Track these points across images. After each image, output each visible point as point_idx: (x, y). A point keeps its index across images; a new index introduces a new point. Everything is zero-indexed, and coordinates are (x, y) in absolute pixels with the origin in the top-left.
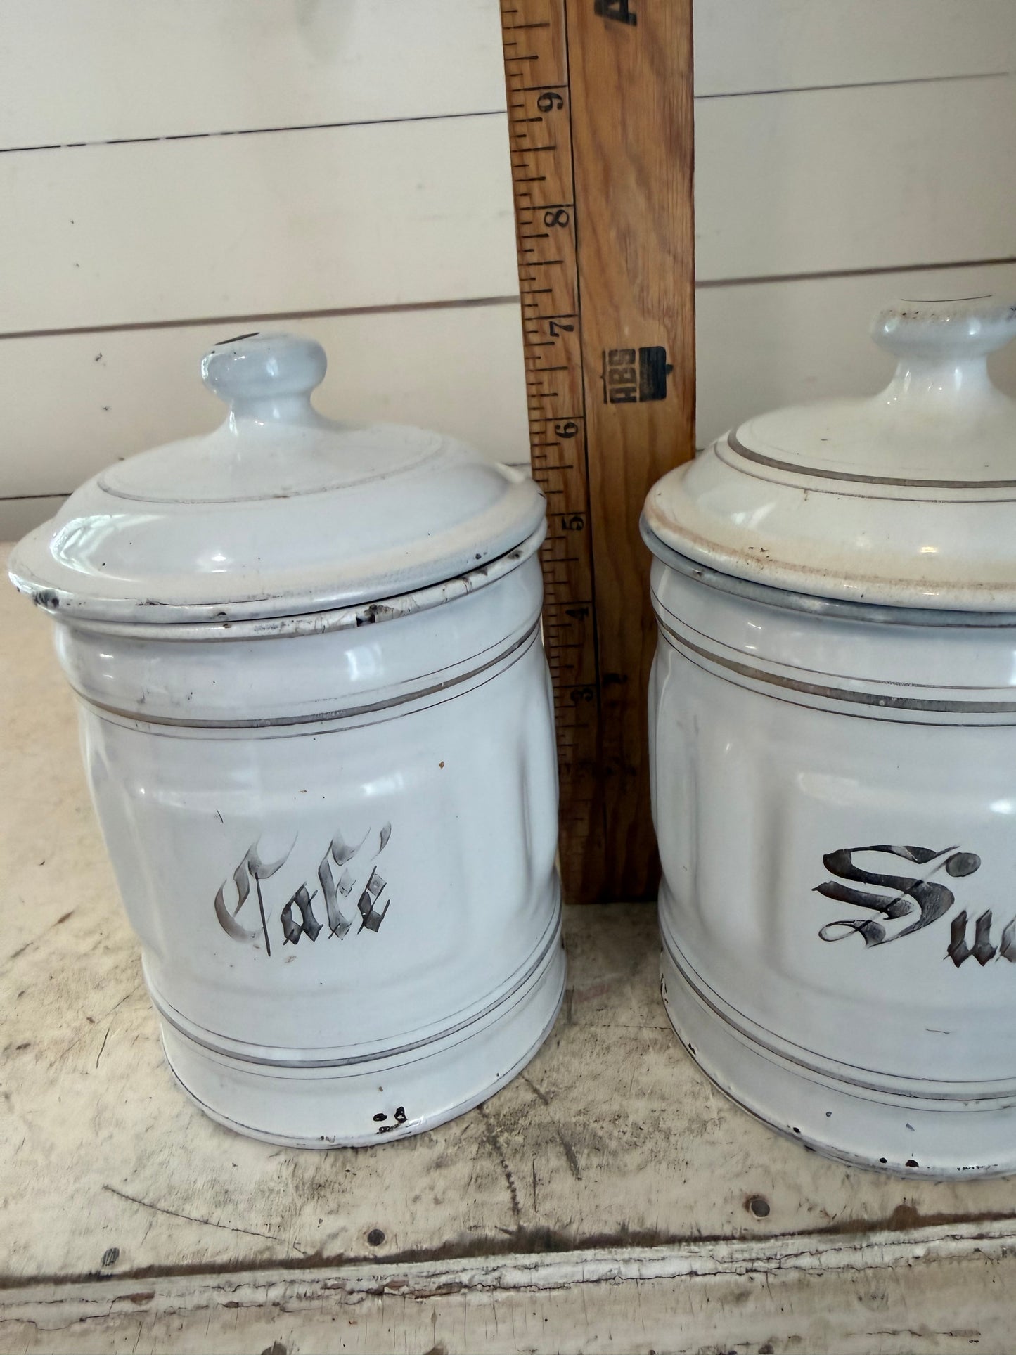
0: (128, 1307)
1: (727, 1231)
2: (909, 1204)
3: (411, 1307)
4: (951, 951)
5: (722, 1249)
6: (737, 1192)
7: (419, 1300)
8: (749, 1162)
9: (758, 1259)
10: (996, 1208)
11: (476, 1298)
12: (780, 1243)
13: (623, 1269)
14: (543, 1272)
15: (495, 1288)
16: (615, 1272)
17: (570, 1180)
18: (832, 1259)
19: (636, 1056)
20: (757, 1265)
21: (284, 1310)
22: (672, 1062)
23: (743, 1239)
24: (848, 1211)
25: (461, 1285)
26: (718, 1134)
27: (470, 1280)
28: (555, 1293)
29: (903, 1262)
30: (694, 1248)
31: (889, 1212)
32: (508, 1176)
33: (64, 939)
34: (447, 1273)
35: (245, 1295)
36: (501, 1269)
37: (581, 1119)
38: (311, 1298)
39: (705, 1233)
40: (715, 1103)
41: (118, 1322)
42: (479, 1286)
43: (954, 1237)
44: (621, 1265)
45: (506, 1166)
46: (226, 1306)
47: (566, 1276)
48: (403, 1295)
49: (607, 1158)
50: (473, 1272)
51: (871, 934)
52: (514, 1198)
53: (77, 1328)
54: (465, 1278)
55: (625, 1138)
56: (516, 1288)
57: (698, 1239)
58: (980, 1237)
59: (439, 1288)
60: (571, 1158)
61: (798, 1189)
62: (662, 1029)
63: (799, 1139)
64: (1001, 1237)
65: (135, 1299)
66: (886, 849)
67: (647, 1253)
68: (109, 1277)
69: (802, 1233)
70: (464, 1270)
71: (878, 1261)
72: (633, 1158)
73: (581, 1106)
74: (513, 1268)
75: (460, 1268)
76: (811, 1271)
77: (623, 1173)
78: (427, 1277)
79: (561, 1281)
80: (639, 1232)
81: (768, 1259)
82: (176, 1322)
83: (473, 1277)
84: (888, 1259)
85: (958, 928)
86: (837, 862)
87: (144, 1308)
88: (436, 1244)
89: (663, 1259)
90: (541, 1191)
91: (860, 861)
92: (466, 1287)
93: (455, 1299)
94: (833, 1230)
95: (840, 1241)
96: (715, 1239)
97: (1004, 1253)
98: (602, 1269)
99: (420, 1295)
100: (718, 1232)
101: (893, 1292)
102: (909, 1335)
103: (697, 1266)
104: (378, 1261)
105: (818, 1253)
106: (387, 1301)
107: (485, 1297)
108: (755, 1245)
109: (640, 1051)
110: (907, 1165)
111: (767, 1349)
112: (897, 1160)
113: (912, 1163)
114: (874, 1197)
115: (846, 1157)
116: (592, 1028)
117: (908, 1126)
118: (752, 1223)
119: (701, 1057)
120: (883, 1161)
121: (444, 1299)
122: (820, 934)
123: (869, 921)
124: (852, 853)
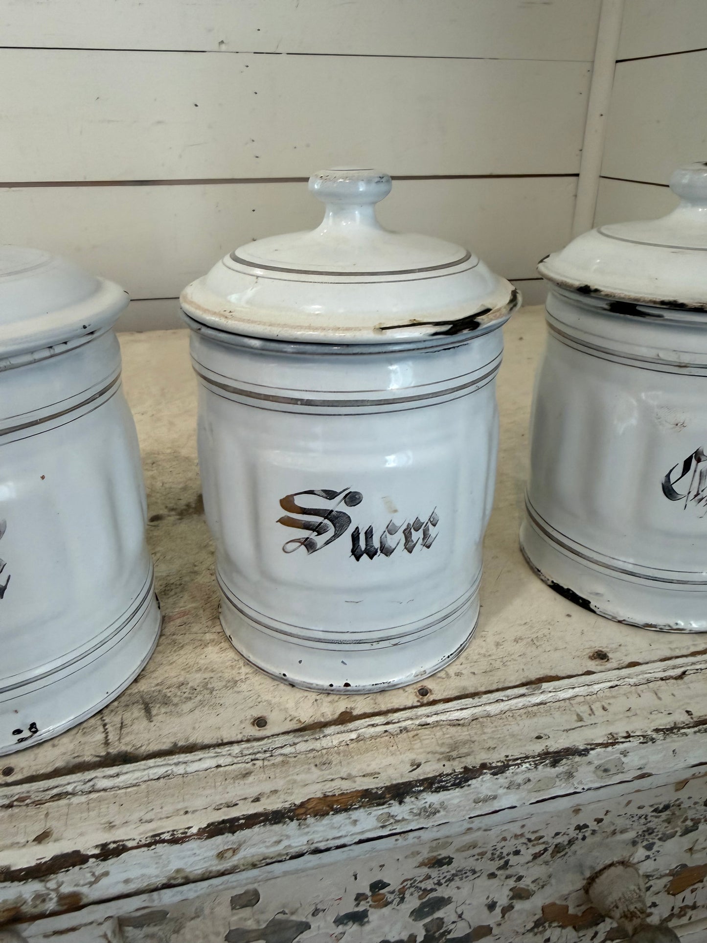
1: (239, 737)
2: (348, 710)
3: (32, 811)
4: (353, 552)
5: (236, 749)
6: (249, 717)
7: (38, 806)
8: (259, 700)
9: (259, 752)
10: (396, 706)
11: (75, 800)
12: (270, 741)
13: (174, 770)
14: (122, 778)
15: (90, 792)
16: (169, 772)
17: (145, 722)
18: (302, 747)
19: (198, 650)
20: (258, 756)
22: (222, 650)
23: (248, 741)
24: (313, 718)
25: (67, 793)
26: (243, 687)
27: (74, 789)
28: (129, 790)
29: (343, 743)
30: (218, 750)
31: (336, 716)
32: (105, 725)
34: (56, 787)
36: (94, 780)
37: (158, 688)
39: (225, 741)
40: (245, 670)
42: (80, 793)
43: (373, 725)
44: (173, 767)
45: (104, 720)
47: (137, 779)
48: (27, 805)
49: (171, 708)
50: (75, 785)
51: (310, 545)
52: (106, 737)
54: (70, 788)
55: (185, 695)
56: (105, 790)
57: (222, 744)
58: (387, 723)
59: (52, 797)
60: (147, 710)
61: (286, 710)
62: (219, 633)
63: (286, 680)
64: (398, 722)
66: (311, 492)
67: (189, 757)
69: (284, 733)
70: (69, 784)
71: (330, 744)
72: (190, 705)
73: (159, 681)
74: (102, 778)
75: (66, 782)
76: (290, 756)
77: (180, 715)
78: (44, 791)
79: (135, 782)
80: (185, 746)
81: (265, 751)
83: (76, 787)
84: (335, 743)
85: (355, 537)
86: (287, 503)
88: (50, 769)
89: (200, 760)
90: (124, 731)
91: (302, 501)
92: (71, 794)
93: (63, 802)
94: (302, 729)
95: (307, 735)
96: (231, 743)
97: (401, 731)
98: (161, 771)
99: (39, 803)
100: (233, 740)
101: (335, 759)
102: (340, 780)
103: (221, 761)
104: (7, 785)
105: (295, 744)
106: (16, 810)
107: (83, 799)
108: (255, 744)
109: (202, 647)
110: (344, 686)
111: (257, 800)
112: (339, 684)
113: (347, 685)
114: (330, 709)
115: (311, 686)
116: (174, 637)
117: (342, 662)
118: (255, 732)
119: (235, 642)
120: (331, 685)
121: (55, 803)
122: (283, 550)
123: (308, 538)
124: (295, 497)
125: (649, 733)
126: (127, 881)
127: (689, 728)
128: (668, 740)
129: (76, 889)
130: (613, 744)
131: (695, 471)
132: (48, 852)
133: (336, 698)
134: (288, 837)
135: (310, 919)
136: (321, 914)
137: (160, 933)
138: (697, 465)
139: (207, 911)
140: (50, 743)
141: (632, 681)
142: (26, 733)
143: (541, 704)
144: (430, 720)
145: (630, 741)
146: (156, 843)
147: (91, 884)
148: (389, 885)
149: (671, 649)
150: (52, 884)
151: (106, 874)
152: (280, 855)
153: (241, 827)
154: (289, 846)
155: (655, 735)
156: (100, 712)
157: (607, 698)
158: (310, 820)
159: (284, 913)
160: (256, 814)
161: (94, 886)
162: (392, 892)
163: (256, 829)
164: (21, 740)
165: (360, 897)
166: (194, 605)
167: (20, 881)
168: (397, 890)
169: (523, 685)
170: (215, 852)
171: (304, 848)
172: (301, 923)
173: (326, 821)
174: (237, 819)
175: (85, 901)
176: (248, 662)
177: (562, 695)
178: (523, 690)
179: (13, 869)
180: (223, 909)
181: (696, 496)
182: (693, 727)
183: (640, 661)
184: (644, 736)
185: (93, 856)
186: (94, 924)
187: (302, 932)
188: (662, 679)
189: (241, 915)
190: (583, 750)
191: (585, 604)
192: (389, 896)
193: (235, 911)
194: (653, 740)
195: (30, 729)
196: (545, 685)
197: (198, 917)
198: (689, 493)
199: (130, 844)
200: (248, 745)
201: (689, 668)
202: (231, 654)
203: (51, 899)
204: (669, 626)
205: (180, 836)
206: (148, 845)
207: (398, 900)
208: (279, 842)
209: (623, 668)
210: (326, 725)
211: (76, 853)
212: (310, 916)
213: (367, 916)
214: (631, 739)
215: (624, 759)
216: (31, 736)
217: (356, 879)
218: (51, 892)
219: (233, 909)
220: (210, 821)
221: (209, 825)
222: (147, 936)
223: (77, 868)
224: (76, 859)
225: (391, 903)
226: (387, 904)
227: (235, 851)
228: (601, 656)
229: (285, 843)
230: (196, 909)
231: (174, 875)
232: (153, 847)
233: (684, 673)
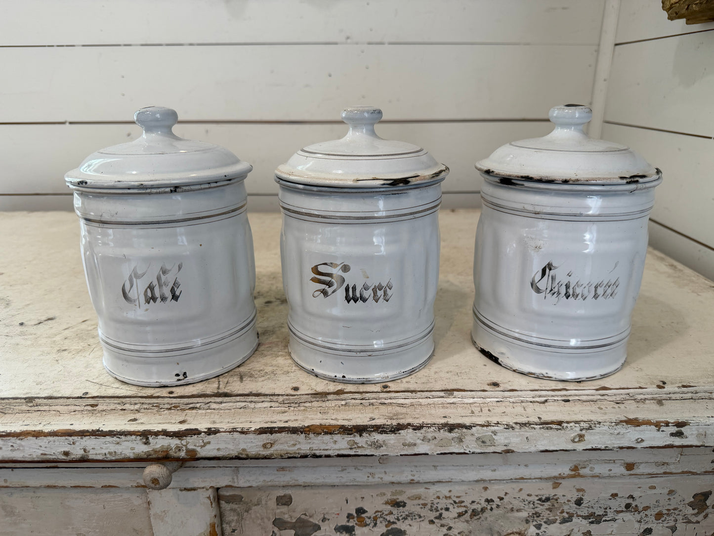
0: (90, 408)
1: (283, 393)
2: (342, 389)
3: (180, 413)
4: (346, 298)
5: (280, 399)
6: (290, 386)
7: (183, 411)
8: (298, 380)
9: (292, 403)
10: (369, 391)
11: (200, 411)
12: (299, 397)
13: (249, 405)
14: (223, 405)
15: (207, 409)
16: (246, 405)
17: (239, 383)
18: (315, 404)
19: (273, 358)
20: (292, 405)
21: (139, 412)
22: (286, 359)
23: (287, 395)
24: (323, 390)
25: (196, 408)
26: (292, 374)
27: (200, 406)
28: (226, 411)
29: (338, 406)
30: (272, 398)
31: (335, 391)
32: (219, 382)
33: (84, 326)
34: (192, 403)
35: (127, 406)
36: (210, 404)
37: (249, 370)
38: (148, 409)
39: (276, 393)
40: (294, 368)
41: (86, 412)
42: (202, 408)
43: (354, 399)
44: (248, 403)
45: (219, 379)
46: (121, 410)
47: (230, 406)
48: (178, 410)
49: (253, 379)
50: (201, 404)
51: (325, 293)
52: (219, 386)
53: (73, 413)
54: (198, 405)
55: (262, 375)
56: (214, 409)
57: (274, 395)
58: (362, 399)
59: (190, 408)
60: (241, 378)
61: (310, 386)
62: (286, 352)
63: (313, 373)
64: (369, 399)
65: (92, 406)
66: (325, 264)
67: (257, 399)
68: (84, 398)
69: (307, 394)
70: (198, 403)
71: (330, 405)
72: (262, 379)
73: (250, 368)
74: (214, 403)
75: (196, 402)
76: (308, 407)
77: (256, 382)
78: (186, 404)
79: (229, 408)
80: (255, 393)
81: (295, 404)
82: (104, 413)
84: (333, 405)
85: (347, 290)
86: (315, 270)
87: (94, 409)
88: (190, 394)
90: (228, 385)
91: (322, 269)
92: (198, 408)
93: (194, 411)
94: (316, 394)
95: (319, 398)
96: (278, 395)
97: (370, 405)
98: (242, 404)
101: (331, 411)
102: (331, 419)
103: (272, 404)
104: (170, 397)
105: (312, 402)
106: (173, 411)
107: (204, 411)
108: (291, 397)
109: (276, 357)
110: (342, 377)
111: (287, 422)
112: (339, 376)
113: (344, 377)
114: (333, 387)
115: (325, 376)
117: (342, 363)
118: (293, 392)
119: (292, 355)
120: (336, 376)
121: (191, 411)
122: (313, 295)
123: (324, 289)
124: (319, 266)
125: (511, 424)
126: (218, 449)
127: (536, 425)
128: (523, 429)
129: (194, 447)
130: (487, 426)
131: (549, 276)
132: (183, 427)
133: (338, 384)
134: (299, 443)
135: (321, 523)
136: (327, 522)
137: (239, 510)
138: (549, 272)
139: (263, 502)
140: (192, 385)
141: (511, 400)
142: (181, 377)
143: (453, 403)
144: (386, 401)
145: (498, 426)
146: (233, 431)
147: (202, 447)
148: (367, 512)
149: (540, 386)
150: (184, 442)
151: (209, 443)
152: (295, 453)
153: (276, 432)
154: (300, 449)
155: (514, 425)
156: (218, 376)
157: (493, 406)
158: (311, 435)
159: (305, 514)
160: (284, 427)
161: (203, 448)
162: (369, 518)
163: (283, 434)
164: (179, 380)
165: (350, 516)
166: (277, 340)
167: (170, 436)
168: (372, 517)
169: (442, 391)
170: (262, 443)
171: (308, 451)
172: (316, 525)
173: (320, 437)
174: (275, 428)
175: (198, 456)
176: (297, 365)
177: (466, 401)
178: (442, 394)
179: (168, 431)
180: (272, 503)
181: (551, 291)
182: (539, 425)
183: (518, 389)
184: (507, 425)
185: (204, 432)
186: (205, 489)
187: (316, 531)
188: (531, 402)
189: (281, 510)
190: (469, 426)
191: (495, 360)
192: (367, 520)
193: (278, 506)
194: (512, 427)
195: (183, 375)
196: (456, 393)
197: (259, 504)
198: (547, 289)
199: (221, 430)
200: (287, 397)
201: (549, 398)
202: (290, 361)
203: (183, 450)
204: (543, 375)
205: (245, 430)
206: (230, 432)
207: (373, 524)
208: (294, 445)
209: (506, 391)
210: (329, 394)
211: (196, 429)
212: (321, 521)
213: (354, 530)
214: (499, 425)
215: (494, 437)
216: (184, 379)
217: (347, 502)
218: (184, 447)
219: (278, 504)
220: (261, 427)
221: (260, 428)
222: (231, 510)
223: (196, 436)
224: (196, 432)
225: (369, 525)
226: (366, 525)
227: (272, 445)
228: (496, 384)
229: (298, 446)
230: (258, 499)
231: (241, 452)
232: (232, 433)
233: (546, 401)
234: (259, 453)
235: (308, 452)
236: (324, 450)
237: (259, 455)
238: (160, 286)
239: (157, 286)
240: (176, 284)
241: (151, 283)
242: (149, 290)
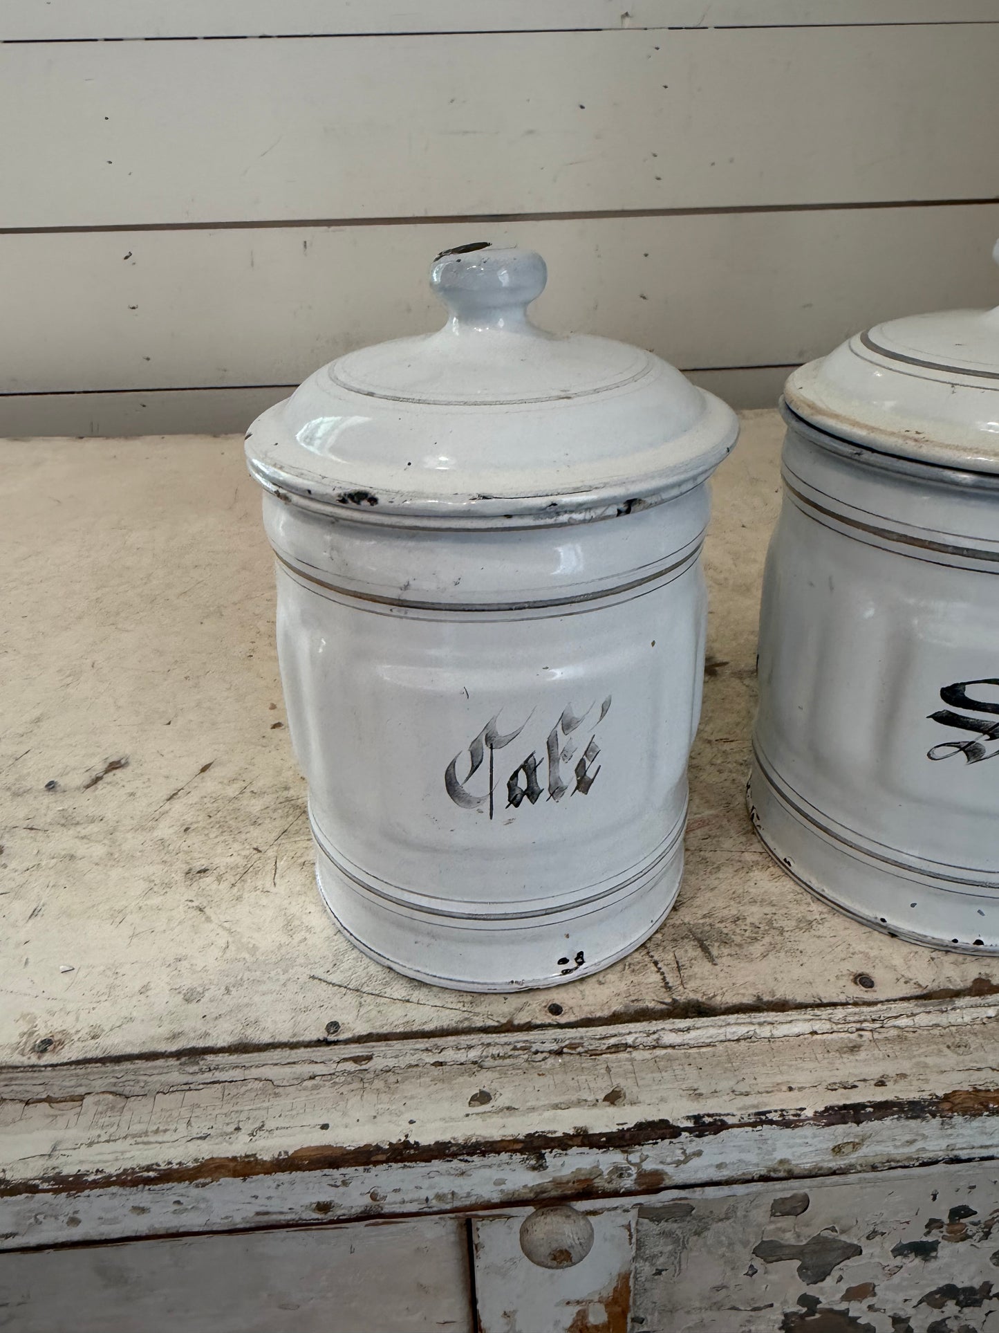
0: (351, 1066)
1: (842, 998)
2: (984, 977)
3: (587, 1062)
5: (839, 1013)
6: (845, 972)
7: (593, 1057)
8: (851, 950)
9: (865, 1021)
11: (637, 1055)
12: (885, 1007)
13: (758, 1031)
14: (693, 1034)
15: (655, 1047)
16: (751, 1033)
17: (708, 965)
18: (923, 1019)
19: (742, 874)
20: (865, 1025)
21: (481, 1067)
23: (855, 1004)
24: (936, 984)
25: (626, 1046)
26: (823, 930)
27: (634, 1042)
28: (703, 1050)
29: (978, 1021)
30: (817, 1012)
31: (969, 984)
32: (656, 963)
33: (207, 784)
34: (615, 1035)
35: (449, 1056)
36: (661, 1033)
37: (707, 920)
38: (504, 1058)
39: (825, 1001)
40: (816, 908)
41: (343, 1079)
42: (641, 1046)
44: (756, 1027)
45: (652, 957)
46: (432, 1065)
47: (712, 1037)
48: (579, 1054)
49: (733, 950)
50: (637, 1035)
51: (973, 752)
52: (664, 979)
53: (309, 1083)
54: (630, 1040)
55: (747, 934)
56: (673, 1047)
57: (821, 1005)
59: (608, 1048)
60: (705, 950)
61: (894, 968)
62: (761, 853)
63: (883, 927)
65: (356, 1060)
67: (780, 1017)
68: (336, 1043)
69: (903, 999)
70: (630, 1033)
71: (960, 1020)
72: (757, 949)
73: (706, 911)
74: (669, 1031)
75: (627, 1031)
76: (907, 1029)
77: (750, 959)
78: (600, 1039)
79: (708, 1041)
80: (772, 1002)
81: (874, 1020)
82: (392, 1078)
83: (637, 1038)
84: (967, 1019)
87: (364, 1067)
88: (606, 1013)
89: (791, 1022)
90: (685, 973)
91: (976, 693)
92: (630, 1047)
93: (623, 1055)
94: (926, 997)
95: (932, 1005)
96: (834, 1005)
98: (742, 1030)
99: (594, 1054)
100: (835, 1000)
101: (974, 1042)
102: (990, 1071)
103: (817, 1026)
105: (913, 1015)
106: (566, 1058)
107: (647, 1054)
108: (865, 1009)
109: (746, 870)
110: (974, 944)
111: (881, 1083)
112: (966, 940)
113: (979, 942)
114: (960, 973)
115: (925, 939)
116: (702, 853)
117: (979, 911)
118: (859, 992)
119: (794, 867)
120: (955, 941)
121: (614, 1056)
122: (929, 755)
123: (973, 742)
124: (967, 686)
126: (720, 1166)
129: (660, 1167)
132: (627, 1117)
133: (961, 958)
134: (924, 1137)
135: (863, 1243)
136: (878, 1238)
137: (679, 1232)
139: (740, 1213)
140: (594, 980)
142: (572, 964)
146: (762, 1123)
147: (678, 1163)
148: (975, 1213)
150: (634, 1158)
151: (699, 1154)
152: (910, 1159)
153: (869, 1117)
154: (924, 1149)
156: (643, 945)
158: (958, 1119)
159: (833, 1229)
160: (886, 1102)
161: (682, 1166)
162: (974, 1224)
163: (888, 1121)
164: (566, 972)
165: (933, 1224)
166: (712, 812)
167: (599, 1148)
168: (982, 1222)
170: (831, 1145)
171: (941, 1153)
172: (851, 1245)
173: (976, 1123)
174: (862, 1106)
175: (667, 1182)
176: (820, 898)
179: (591, 1132)
180: (760, 1215)
185: (686, 1129)
187: (848, 1258)
189: (779, 1225)
192: (970, 1227)
193: (773, 1218)
195: (577, 959)
197: (728, 1218)
199: (730, 1120)
200: (856, 1010)
202: (789, 885)
203: (630, 1175)
205: (791, 1118)
206: (754, 1125)
207: (982, 1234)
208: (911, 1142)
210: (958, 994)
211: (664, 1123)
212: (864, 1239)
213: (936, 1250)
216: (576, 968)
217: (934, 1199)
218: (632, 1168)
219: (773, 1215)
220: (829, 1104)
221: (827, 1109)
222: (663, 1234)
223: (667, 1141)
224: (661, 1130)
225: (971, 1237)
226: (966, 1237)
227: (855, 1146)
229: (919, 1145)
230: (729, 1209)
231: (776, 1166)
232: (759, 1128)
234: (820, 1165)
235: (941, 1155)
236: (981, 1147)
237: (820, 1169)
238: (553, 760)
239: (546, 761)
240: (591, 752)
241: (532, 755)
242: (522, 774)
